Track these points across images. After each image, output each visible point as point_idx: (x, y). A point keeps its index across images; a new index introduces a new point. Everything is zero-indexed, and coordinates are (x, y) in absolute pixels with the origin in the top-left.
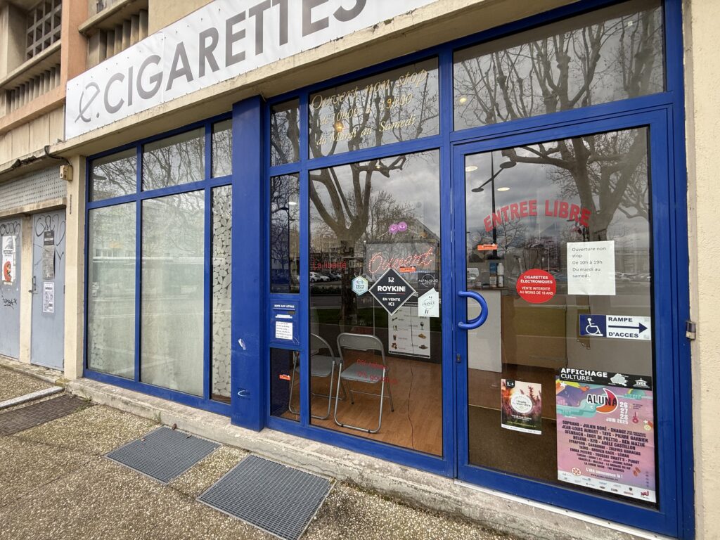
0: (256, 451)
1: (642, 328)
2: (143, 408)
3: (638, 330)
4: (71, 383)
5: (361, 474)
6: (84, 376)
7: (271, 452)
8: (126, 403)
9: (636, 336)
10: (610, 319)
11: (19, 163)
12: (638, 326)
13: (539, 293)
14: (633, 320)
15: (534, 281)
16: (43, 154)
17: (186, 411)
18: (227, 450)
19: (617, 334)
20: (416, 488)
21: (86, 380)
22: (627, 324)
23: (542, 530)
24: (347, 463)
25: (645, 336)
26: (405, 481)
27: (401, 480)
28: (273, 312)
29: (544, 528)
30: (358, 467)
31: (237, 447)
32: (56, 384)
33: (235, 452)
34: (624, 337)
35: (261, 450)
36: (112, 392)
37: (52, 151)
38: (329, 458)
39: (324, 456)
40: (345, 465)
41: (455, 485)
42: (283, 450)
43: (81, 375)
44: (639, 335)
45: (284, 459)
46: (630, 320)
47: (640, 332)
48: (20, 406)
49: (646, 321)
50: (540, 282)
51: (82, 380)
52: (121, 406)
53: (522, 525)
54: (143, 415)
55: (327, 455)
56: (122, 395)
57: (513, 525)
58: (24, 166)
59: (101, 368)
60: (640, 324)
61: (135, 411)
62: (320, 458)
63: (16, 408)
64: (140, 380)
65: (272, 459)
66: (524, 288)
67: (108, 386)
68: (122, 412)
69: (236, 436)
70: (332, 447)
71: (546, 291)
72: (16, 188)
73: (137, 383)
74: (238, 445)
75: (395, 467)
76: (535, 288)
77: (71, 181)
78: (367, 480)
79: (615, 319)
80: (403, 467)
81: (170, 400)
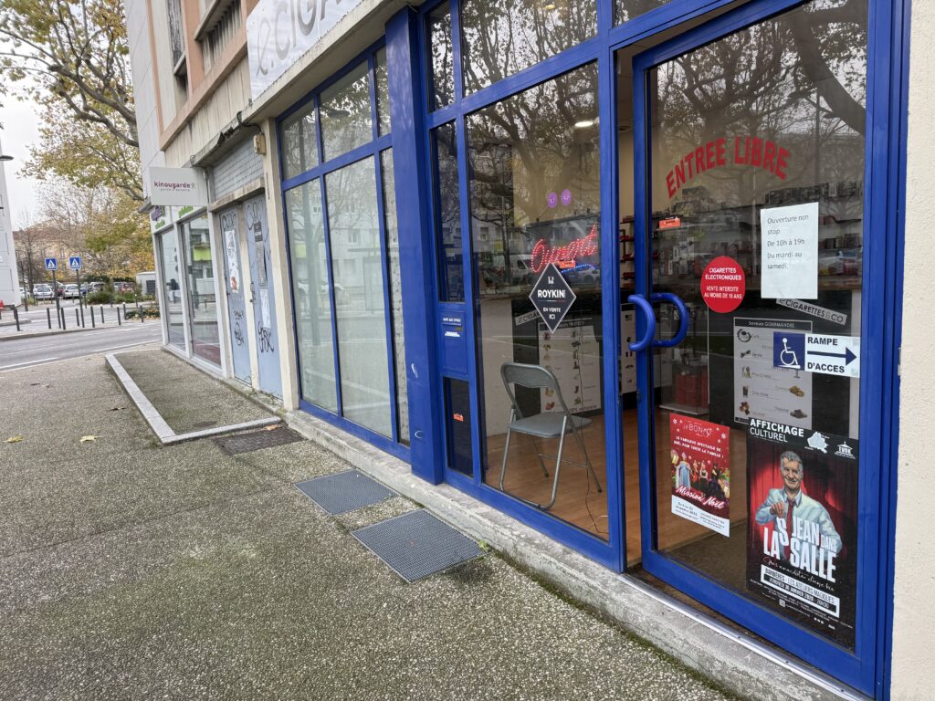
0: (429, 506)
1: (849, 357)
2: (340, 447)
3: (844, 359)
4: (288, 414)
5: (515, 546)
6: (299, 409)
7: (439, 509)
8: (328, 440)
9: (842, 369)
10: (810, 339)
11: (223, 137)
12: (844, 353)
13: (725, 296)
14: (838, 342)
15: (720, 277)
16: (237, 124)
17: (376, 454)
18: (401, 500)
19: (818, 367)
20: (564, 572)
21: (301, 412)
22: (829, 348)
23: (686, 646)
24: (507, 532)
25: (852, 370)
26: (556, 562)
27: (552, 560)
28: (442, 327)
29: (687, 643)
30: (514, 537)
31: (412, 500)
32: (277, 415)
33: (408, 504)
34: (827, 372)
35: (431, 505)
36: (318, 427)
37: (244, 118)
38: (489, 523)
39: (486, 521)
40: (502, 534)
41: (616, 580)
42: (450, 507)
43: (298, 406)
44: (846, 368)
45: (450, 519)
46: (834, 342)
47: (847, 362)
48: (244, 432)
49: (855, 344)
50: (727, 277)
51: (298, 412)
52: (324, 443)
53: (665, 635)
54: (341, 455)
55: (489, 520)
56: (326, 430)
57: (656, 633)
58: (227, 140)
59: (312, 398)
60: (847, 350)
61: (335, 450)
62: (480, 521)
63: (241, 433)
64: (342, 415)
65: (441, 518)
66: (708, 288)
67: (317, 420)
68: (325, 450)
69: (413, 486)
70: (501, 514)
71: (734, 293)
72: (227, 167)
73: (340, 419)
74: (413, 497)
75: (558, 547)
76: (721, 289)
77: (265, 154)
78: (521, 554)
79: (816, 341)
80: (568, 549)
81: (366, 441)
